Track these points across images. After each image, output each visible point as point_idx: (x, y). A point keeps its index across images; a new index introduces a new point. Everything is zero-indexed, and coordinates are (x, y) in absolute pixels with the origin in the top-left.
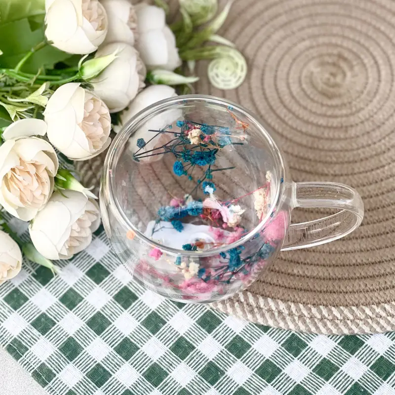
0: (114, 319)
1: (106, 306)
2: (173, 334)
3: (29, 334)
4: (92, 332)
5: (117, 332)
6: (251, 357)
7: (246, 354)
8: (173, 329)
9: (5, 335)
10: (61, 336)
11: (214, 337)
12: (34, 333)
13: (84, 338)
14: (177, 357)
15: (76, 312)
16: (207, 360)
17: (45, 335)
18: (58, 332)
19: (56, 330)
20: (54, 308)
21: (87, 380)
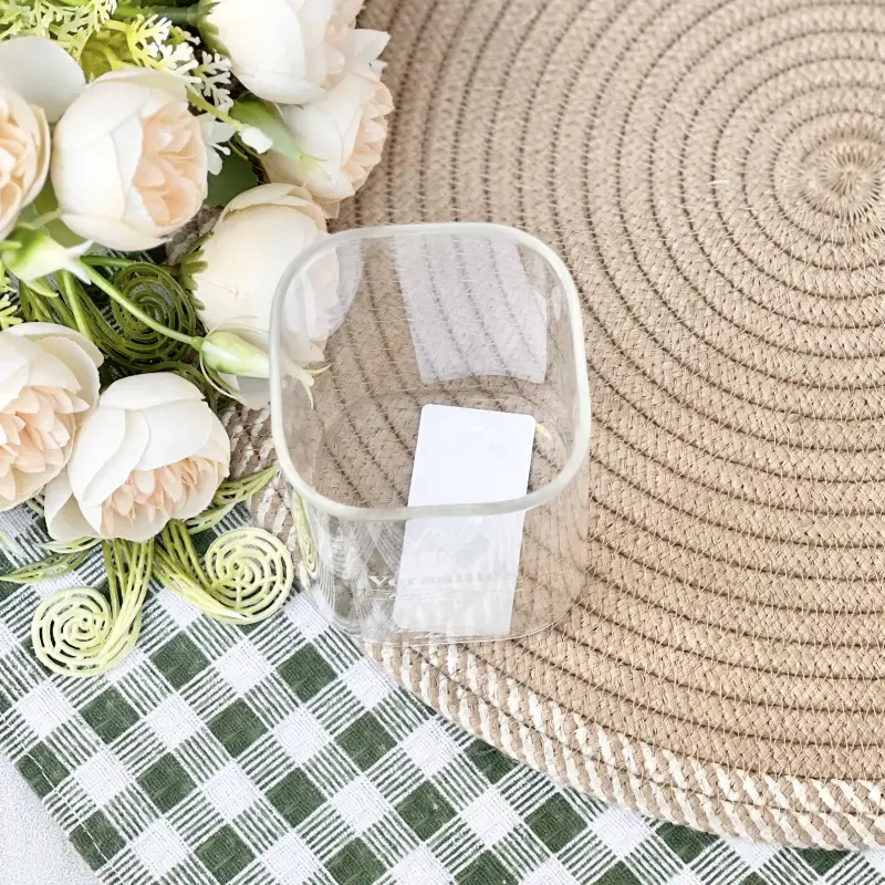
0: (273, 722)
1: (259, 689)
2: (409, 773)
3: (73, 737)
4: (219, 749)
5: (279, 753)
6: (582, 853)
7: (573, 842)
8: (409, 760)
9: (18, 731)
10: (148, 750)
11: (503, 792)
12: (86, 736)
13: (199, 761)
14: (410, 831)
15: (188, 694)
16: (481, 847)
17: (112, 744)
18: (140, 739)
19: (137, 733)
20: (137, 678)
21: (195, 864)
